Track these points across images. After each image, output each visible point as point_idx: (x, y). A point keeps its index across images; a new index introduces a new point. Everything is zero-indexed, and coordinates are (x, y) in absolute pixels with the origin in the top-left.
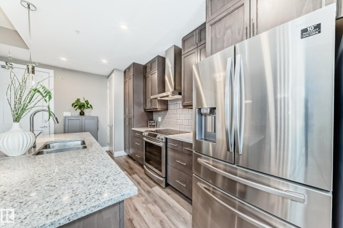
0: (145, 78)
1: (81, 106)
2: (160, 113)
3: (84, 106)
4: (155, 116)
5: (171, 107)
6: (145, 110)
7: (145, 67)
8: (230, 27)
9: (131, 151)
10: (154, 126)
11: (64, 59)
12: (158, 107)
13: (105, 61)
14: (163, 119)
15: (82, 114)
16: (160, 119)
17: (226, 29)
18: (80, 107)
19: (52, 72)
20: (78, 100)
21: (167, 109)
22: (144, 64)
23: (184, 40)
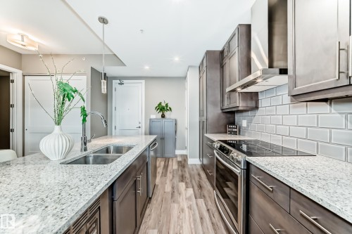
0: (222, 67)
1: (162, 109)
2: (245, 114)
3: (164, 108)
4: (237, 117)
5: (264, 102)
6: (222, 110)
7: (222, 52)
9: (205, 162)
10: (235, 133)
13: (177, 59)
14: (250, 122)
15: (163, 116)
16: (244, 123)
20: (160, 104)
21: (257, 108)
22: (220, 49)
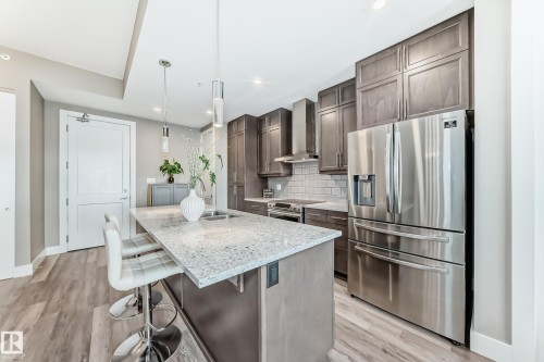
0: (259, 134)
1: (171, 170)
2: (279, 179)
3: (174, 169)
4: (270, 183)
5: (296, 171)
6: (259, 175)
7: (259, 120)
8: (383, 98)
10: (271, 196)
11: (157, 110)
12: (282, 171)
14: (284, 186)
15: (171, 180)
16: (279, 187)
17: (379, 99)
18: (170, 172)
19: (133, 124)
20: (167, 162)
21: (291, 174)
22: (258, 115)
23: (322, 95)
